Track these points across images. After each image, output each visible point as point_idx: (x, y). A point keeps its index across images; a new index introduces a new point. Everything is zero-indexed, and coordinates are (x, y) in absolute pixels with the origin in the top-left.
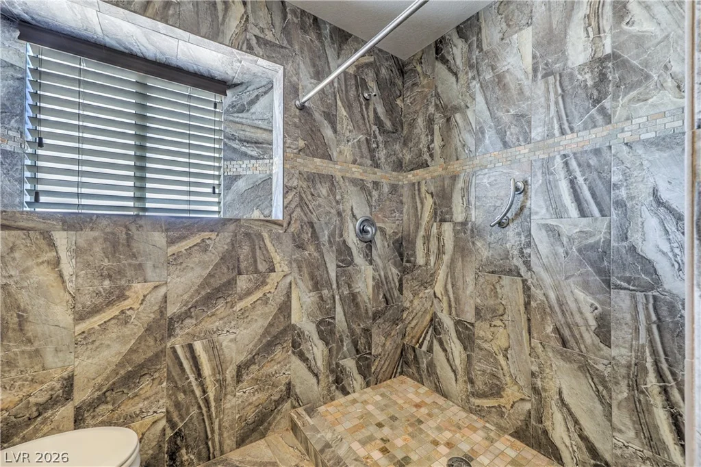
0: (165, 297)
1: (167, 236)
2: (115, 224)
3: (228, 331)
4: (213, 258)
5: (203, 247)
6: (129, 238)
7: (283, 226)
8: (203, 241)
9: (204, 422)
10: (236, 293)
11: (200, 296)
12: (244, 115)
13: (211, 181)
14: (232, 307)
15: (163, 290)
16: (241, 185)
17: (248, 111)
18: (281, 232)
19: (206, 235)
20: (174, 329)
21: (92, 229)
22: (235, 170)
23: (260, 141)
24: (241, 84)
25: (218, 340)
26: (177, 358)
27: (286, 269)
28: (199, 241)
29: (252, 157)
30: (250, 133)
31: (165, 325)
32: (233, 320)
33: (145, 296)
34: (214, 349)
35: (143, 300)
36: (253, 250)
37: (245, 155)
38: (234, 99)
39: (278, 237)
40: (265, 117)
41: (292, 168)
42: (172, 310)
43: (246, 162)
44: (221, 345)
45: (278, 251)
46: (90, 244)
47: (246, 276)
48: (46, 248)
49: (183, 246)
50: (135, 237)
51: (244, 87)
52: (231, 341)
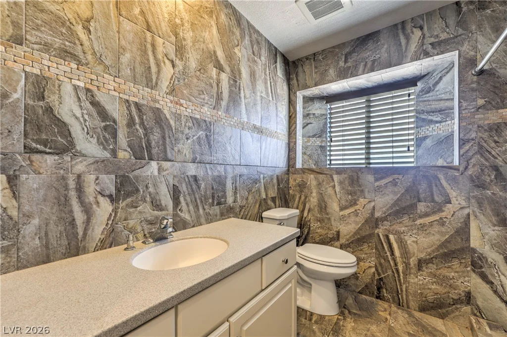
0: (374, 207)
1: (375, 177)
2: (353, 171)
3: (411, 235)
4: (400, 190)
5: (394, 183)
6: (358, 177)
7: (459, 170)
8: (394, 180)
9: (396, 282)
10: (417, 213)
11: (393, 210)
12: (431, 94)
13: (407, 143)
14: (414, 221)
15: (373, 204)
16: (428, 142)
17: (433, 90)
18: (458, 174)
19: (396, 176)
20: (378, 225)
21: (345, 174)
22: (423, 133)
23: (443, 109)
24: (428, 74)
25: (404, 238)
26: (380, 240)
27: (464, 203)
28: (391, 180)
29: (437, 122)
30: (435, 105)
31: (373, 222)
32: (415, 229)
33: (365, 205)
34: (402, 243)
35: (364, 207)
36: (430, 187)
37: (431, 122)
38: (422, 86)
39: (454, 179)
40: (447, 90)
41: (469, 124)
42: (378, 214)
43: (432, 126)
44: (406, 243)
45: (454, 188)
46: (344, 180)
47: (424, 203)
48: (331, 181)
49: (383, 182)
50: (360, 177)
51: (430, 75)
52: (413, 242)
